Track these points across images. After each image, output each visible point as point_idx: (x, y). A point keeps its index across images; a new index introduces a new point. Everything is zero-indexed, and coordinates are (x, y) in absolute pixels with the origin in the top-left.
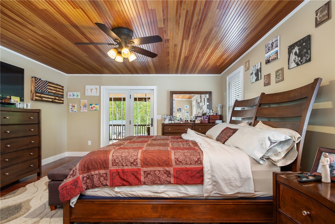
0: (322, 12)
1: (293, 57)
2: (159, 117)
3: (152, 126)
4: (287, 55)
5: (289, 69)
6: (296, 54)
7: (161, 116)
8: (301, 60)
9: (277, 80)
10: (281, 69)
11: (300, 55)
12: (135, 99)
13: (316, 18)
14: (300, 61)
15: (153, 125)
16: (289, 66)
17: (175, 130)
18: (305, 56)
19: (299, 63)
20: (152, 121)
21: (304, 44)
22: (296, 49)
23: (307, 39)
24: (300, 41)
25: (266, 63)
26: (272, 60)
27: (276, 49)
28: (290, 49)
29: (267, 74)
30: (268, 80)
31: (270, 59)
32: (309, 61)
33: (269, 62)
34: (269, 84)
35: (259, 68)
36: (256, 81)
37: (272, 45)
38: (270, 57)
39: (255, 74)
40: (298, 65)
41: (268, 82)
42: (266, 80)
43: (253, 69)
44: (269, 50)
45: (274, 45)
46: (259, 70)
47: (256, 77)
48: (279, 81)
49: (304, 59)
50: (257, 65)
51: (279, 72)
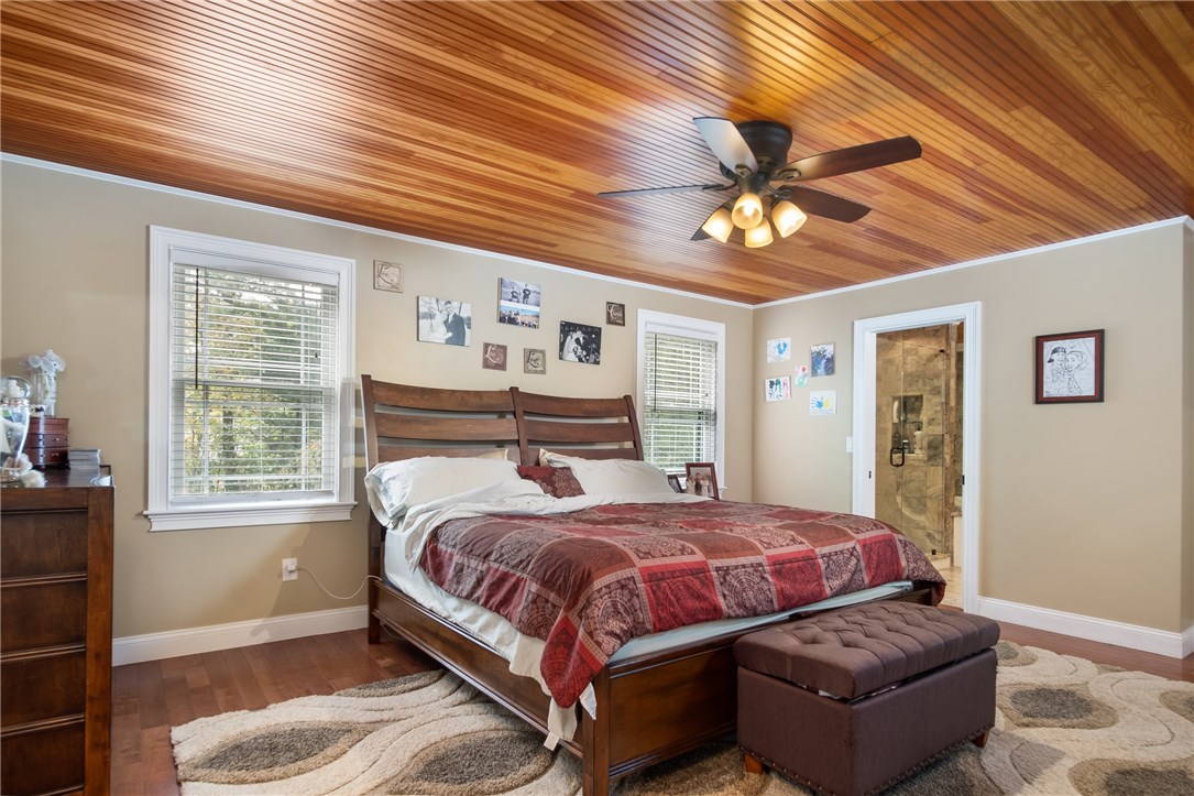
1: (571, 344)
5: (561, 358)
6: (577, 340)
9: (530, 367)
10: (541, 352)
11: (585, 347)
13: (608, 314)
14: (585, 356)
16: (561, 355)
18: (593, 352)
19: (583, 359)
21: (593, 336)
22: (579, 335)
23: (597, 332)
24: (587, 327)
25: (502, 320)
26: (523, 323)
27: (537, 309)
28: (567, 328)
29: (495, 343)
30: (495, 358)
31: (519, 319)
32: (598, 363)
33: (512, 321)
34: (502, 366)
35: (464, 315)
36: (449, 341)
37: (526, 294)
38: (517, 314)
39: (446, 322)
40: (580, 360)
41: (498, 361)
42: (493, 355)
43: (434, 305)
44: (513, 296)
45: (532, 297)
46: (466, 321)
47: (450, 334)
48: (536, 372)
49: (592, 357)
50: (455, 304)
51: (537, 355)
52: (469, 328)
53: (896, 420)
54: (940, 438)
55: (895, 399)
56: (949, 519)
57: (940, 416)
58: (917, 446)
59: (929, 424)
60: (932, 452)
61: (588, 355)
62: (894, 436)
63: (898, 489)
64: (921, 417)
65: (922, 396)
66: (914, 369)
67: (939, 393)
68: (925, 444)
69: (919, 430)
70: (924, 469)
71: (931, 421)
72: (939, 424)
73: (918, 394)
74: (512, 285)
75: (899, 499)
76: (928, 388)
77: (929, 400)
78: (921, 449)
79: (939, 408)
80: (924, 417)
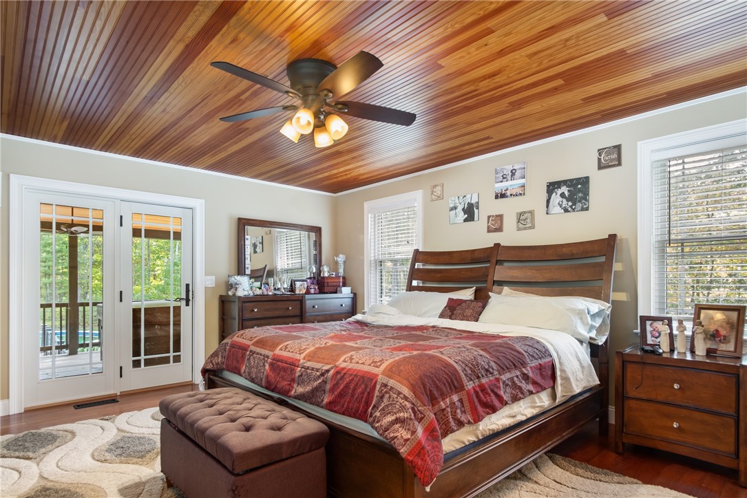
0: (608, 154)
1: (556, 198)
2: (211, 281)
3: (187, 304)
4: (545, 196)
5: (547, 214)
6: (562, 195)
7: (214, 277)
8: (572, 205)
9: (521, 226)
10: (530, 212)
11: (571, 198)
12: (136, 233)
13: (599, 160)
14: (571, 207)
15: (190, 303)
16: (547, 210)
17: (267, 310)
18: (580, 201)
19: (570, 209)
20: (188, 291)
21: (579, 186)
22: (564, 189)
23: (585, 181)
24: (571, 180)
25: (497, 197)
26: (511, 195)
27: (523, 181)
28: (552, 187)
29: (494, 214)
30: (496, 224)
31: (508, 193)
32: (587, 209)
33: (503, 196)
34: (500, 229)
35: (473, 201)
36: (465, 220)
37: (513, 173)
38: (507, 190)
39: (463, 209)
40: (566, 211)
41: (497, 226)
42: (493, 223)
43: (457, 201)
44: (504, 178)
45: (518, 174)
46: (475, 205)
47: (466, 216)
48: (525, 229)
49: (579, 206)
50: (468, 196)
51: (526, 215)
52: (478, 208)
61: (574, 204)
74: (502, 170)
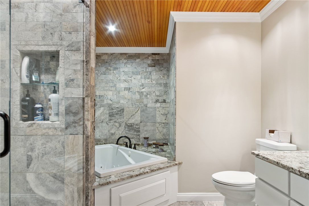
53: (26, 81)
54: (81, 102)
55: (24, 54)
56: (91, 193)
57: (80, 76)
58: (52, 112)
59: (67, 85)
60: (71, 118)
62: (23, 100)
63: (28, 165)
64: (57, 78)
65: (58, 52)
66: (48, 19)
67: (78, 50)
68: (62, 109)
69: (55, 92)
70: (62, 138)
71: (70, 82)
72: (79, 86)
73: (53, 49)
75: (30, 177)
76: (65, 43)
77: (66, 57)
78: (57, 114)
79: (79, 67)
80: (60, 77)
